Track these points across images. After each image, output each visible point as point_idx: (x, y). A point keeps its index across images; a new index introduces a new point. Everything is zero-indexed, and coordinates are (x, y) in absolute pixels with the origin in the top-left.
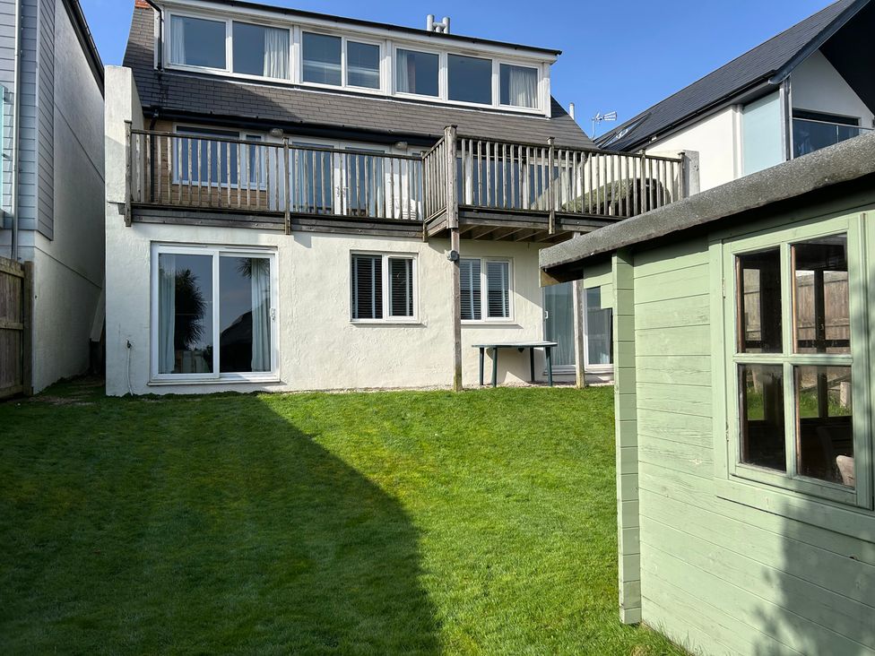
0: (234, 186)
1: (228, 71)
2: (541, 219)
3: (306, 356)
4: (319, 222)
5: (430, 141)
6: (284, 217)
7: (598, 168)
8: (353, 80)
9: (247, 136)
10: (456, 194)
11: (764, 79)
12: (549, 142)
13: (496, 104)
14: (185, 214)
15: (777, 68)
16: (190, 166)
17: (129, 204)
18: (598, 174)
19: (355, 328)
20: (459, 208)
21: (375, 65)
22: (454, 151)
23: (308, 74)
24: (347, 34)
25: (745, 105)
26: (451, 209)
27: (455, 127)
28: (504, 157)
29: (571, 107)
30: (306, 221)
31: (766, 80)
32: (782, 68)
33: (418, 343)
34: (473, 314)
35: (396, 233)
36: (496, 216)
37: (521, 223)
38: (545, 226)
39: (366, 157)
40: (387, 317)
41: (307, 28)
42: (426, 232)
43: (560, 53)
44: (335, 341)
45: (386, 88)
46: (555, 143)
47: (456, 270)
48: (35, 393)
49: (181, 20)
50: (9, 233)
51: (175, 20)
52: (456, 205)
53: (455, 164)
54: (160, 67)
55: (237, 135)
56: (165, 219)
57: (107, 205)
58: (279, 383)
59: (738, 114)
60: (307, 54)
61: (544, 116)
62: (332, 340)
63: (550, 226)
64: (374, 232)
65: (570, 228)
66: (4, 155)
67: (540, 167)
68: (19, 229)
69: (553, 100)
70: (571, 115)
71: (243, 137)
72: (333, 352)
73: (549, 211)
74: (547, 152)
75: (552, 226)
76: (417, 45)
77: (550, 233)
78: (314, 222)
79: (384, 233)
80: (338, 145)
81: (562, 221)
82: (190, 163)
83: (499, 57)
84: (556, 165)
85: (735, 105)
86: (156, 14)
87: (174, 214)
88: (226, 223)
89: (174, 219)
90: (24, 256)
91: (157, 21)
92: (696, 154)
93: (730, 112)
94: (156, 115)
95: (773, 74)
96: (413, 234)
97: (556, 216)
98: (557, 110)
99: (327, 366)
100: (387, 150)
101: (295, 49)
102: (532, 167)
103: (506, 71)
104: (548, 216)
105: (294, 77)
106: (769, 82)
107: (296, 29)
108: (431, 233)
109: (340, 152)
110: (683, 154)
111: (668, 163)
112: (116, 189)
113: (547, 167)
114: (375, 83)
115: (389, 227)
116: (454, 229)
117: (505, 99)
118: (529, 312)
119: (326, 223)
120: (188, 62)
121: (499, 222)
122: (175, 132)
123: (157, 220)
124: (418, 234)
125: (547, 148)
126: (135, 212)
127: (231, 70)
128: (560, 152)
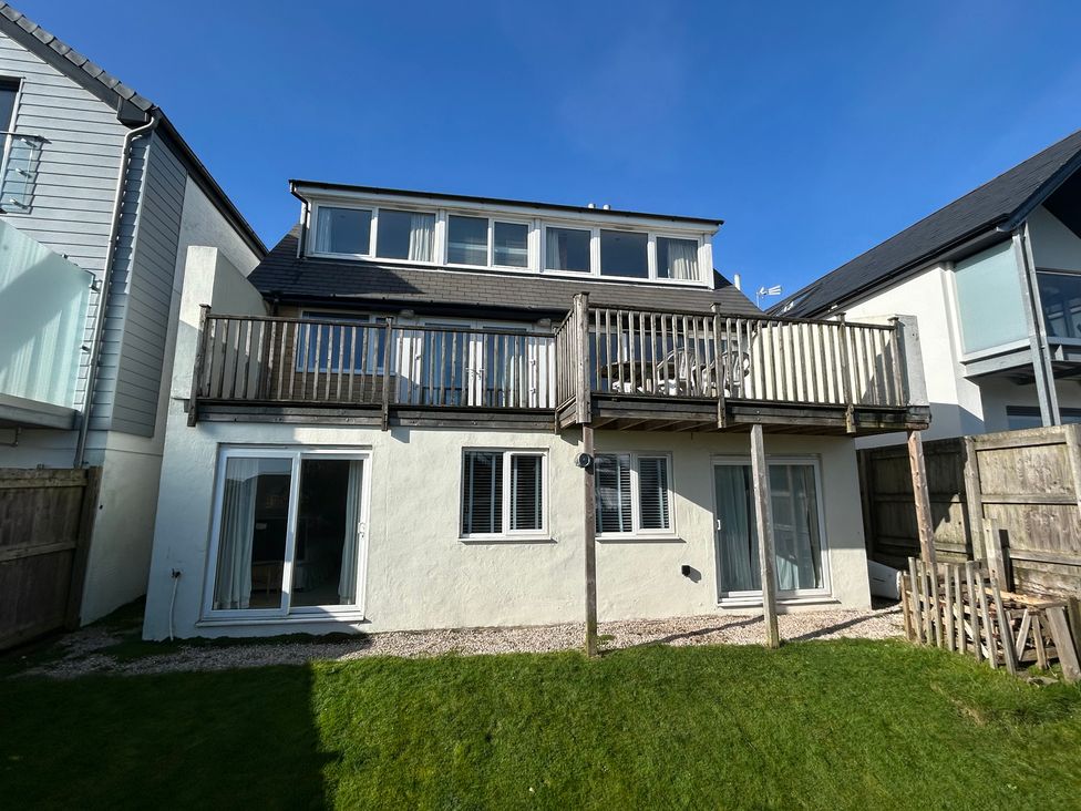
0: (357, 372)
1: (372, 256)
2: (706, 408)
3: (400, 585)
4: (425, 414)
5: (559, 316)
6: (380, 409)
7: (782, 340)
8: (500, 259)
9: (377, 319)
10: (588, 379)
11: (991, 225)
12: (713, 309)
13: (653, 277)
14: (261, 410)
15: (1009, 211)
16: (271, 353)
17: (194, 401)
18: (782, 349)
19: (464, 547)
20: (591, 396)
21: (523, 244)
22: (585, 324)
23: (452, 255)
24: (494, 214)
25: (956, 262)
26: (581, 398)
27: (587, 294)
28: (653, 331)
29: (737, 279)
30: (408, 414)
31: (993, 227)
32: (1015, 212)
33: (547, 565)
34: (621, 526)
35: (521, 425)
36: (644, 406)
37: (678, 414)
38: (711, 418)
39: (496, 336)
40: (507, 532)
41: (453, 211)
42: (559, 423)
43: (722, 223)
44: (437, 565)
45: (534, 265)
46: (722, 311)
47: (588, 479)
48: (82, 625)
49: (329, 212)
50: (77, 433)
51: (324, 211)
52: (588, 393)
53: (587, 339)
54: (302, 256)
55: (367, 318)
56: (236, 416)
57: (171, 401)
58: (365, 621)
59: (949, 273)
60: (453, 236)
61: (706, 288)
62: (435, 563)
63: (720, 418)
64: (493, 425)
65: (746, 420)
66: (84, 348)
67: (702, 341)
68: (89, 430)
69: (715, 273)
70: (737, 285)
71: (373, 321)
72: (435, 579)
73: (716, 398)
74: (711, 324)
75: (723, 418)
76: (568, 223)
77: (720, 426)
78: (418, 414)
79: (506, 425)
80: (474, 325)
81: (736, 410)
82: (272, 349)
83: (655, 231)
84: (724, 338)
85: (943, 264)
86: (304, 205)
87: (248, 409)
88: (310, 419)
89: (247, 416)
90: (92, 459)
91: (303, 212)
92: (913, 319)
93: (937, 271)
94: (276, 300)
95: (1002, 220)
96: (542, 425)
97: (727, 404)
98: (721, 281)
99: (427, 599)
100: (529, 328)
101: (441, 227)
102: (691, 342)
103: (663, 245)
104: (716, 404)
105: (438, 258)
106: (998, 229)
107: (442, 214)
108: (564, 424)
109: (477, 332)
110: (896, 319)
111: (876, 332)
112: (182, 384)
113: (711, 341)
114: (523, 261)
115: (512, 417)
116: (586, 424)
117: (662, 272)
118: (695, 522)
119: (434, 415)
120: (333, 250)
121: (648, 413)
122: (301, 317)
123: (227, 418)
124: (549, 425)
125: (711, 315)
126: (202, 410)
127: (374, 255)
128: (728, 322)
